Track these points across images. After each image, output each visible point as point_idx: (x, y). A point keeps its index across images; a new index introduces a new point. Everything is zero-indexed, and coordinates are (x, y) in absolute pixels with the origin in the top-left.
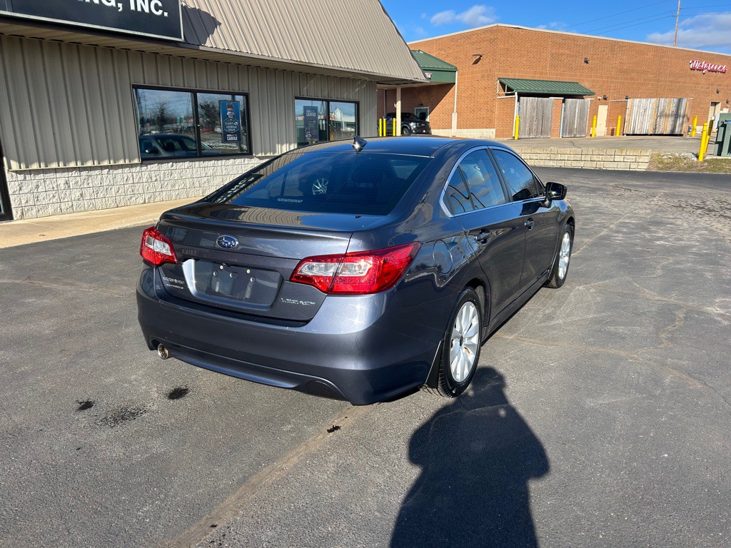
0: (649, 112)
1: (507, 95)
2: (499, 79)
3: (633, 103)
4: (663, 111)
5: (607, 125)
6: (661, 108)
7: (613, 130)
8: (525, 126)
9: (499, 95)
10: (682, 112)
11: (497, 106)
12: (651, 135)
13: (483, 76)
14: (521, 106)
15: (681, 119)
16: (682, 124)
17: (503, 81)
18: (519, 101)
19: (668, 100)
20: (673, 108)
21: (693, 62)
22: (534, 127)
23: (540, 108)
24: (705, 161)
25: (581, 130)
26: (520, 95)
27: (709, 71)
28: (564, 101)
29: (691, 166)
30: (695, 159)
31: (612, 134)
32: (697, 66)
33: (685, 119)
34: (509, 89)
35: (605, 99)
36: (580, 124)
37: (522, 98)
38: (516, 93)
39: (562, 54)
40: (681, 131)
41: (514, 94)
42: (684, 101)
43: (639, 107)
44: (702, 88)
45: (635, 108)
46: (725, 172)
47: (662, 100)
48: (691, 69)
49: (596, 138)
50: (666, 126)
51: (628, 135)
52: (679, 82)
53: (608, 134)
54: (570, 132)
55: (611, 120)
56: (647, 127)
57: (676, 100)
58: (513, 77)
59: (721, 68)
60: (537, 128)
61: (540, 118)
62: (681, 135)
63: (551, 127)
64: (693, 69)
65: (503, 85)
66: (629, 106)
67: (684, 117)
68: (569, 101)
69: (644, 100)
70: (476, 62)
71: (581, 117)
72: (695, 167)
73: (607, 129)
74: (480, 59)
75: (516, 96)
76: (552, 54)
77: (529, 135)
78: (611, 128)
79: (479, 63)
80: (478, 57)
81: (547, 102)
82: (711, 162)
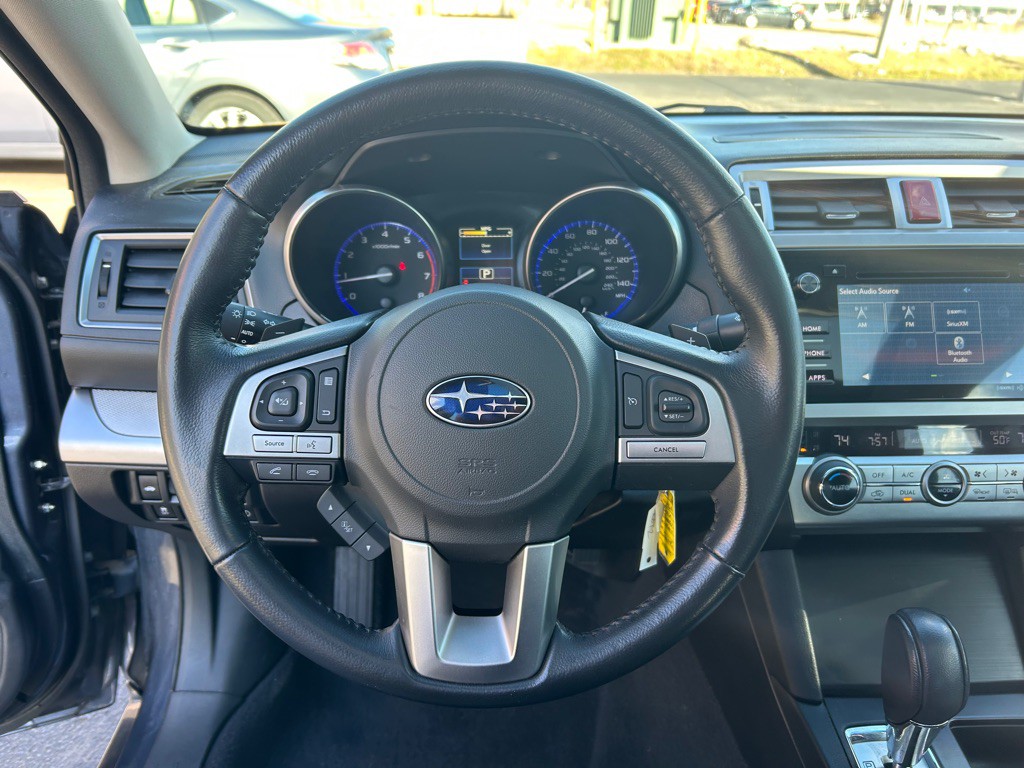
24: (602, 52)
29: (585, 61)
82: (611, 54)
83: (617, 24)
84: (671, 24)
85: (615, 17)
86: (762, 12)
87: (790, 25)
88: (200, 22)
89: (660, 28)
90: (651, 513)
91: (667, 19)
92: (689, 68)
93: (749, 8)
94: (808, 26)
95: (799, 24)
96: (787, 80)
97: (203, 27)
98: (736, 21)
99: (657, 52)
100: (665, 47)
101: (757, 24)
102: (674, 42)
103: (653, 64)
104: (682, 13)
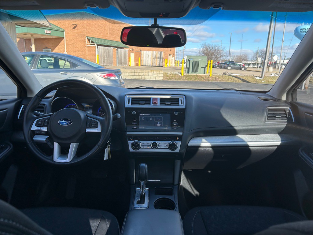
0: (150, 57)
1: (91, 45)
2: (87, 37)
3: (144, 53)
4: (155, 57)
5: (135, 62)
6: (154, 55)
7: (137, 64)
8: (102, 60)
9: (87, 45)
10: (162, 57)
11: (87, 50)
12: (152, 66)
13: (78, 35)
14: (99, 51)
16: (162, 62)
17: (88, 38)
18: (97, 48)
19: (156, 52)
20: (158, 56)
22: (106, 61)
23: (107, 52)
24: (184, 76)
25: (125, 63)
26: (98, 45)
28: (117, 50)
29: (180, 78)
30: (180, 75)
31: (137, 65)
33: (163, 60)
34: (92, 42)
35: (133, 50)
36: (125, 60)
37: (99, 47)
38: (96, 44)
39: (114, 29)
40: (162, 65)
41: (95, 45)
42: (162, 53)
43: (146, 54)
44: (165, 49)
45: (145, 55)
46: (193, 80)
47: (154, 52)
49: (131, 67)
50: (157, 62)
51: (143, 66)
53: (135, 65)
54: (121, 64)
55: (136, 59)
56: (150, 63)
57: (159, 52)
58: (93, 37)
60: (107, 61)
61: (108, 57)
63: (113, 61)
65: (89, 40)
66: (142, 54)
68: (119, 49)
69: (147, 52)
70: (74, 28)
71: (125, 57)
72: (181, 78)
73: (135, 63)
74: (76, 26)
75: (96, 45)
76: (110, 28)
77: (104, 64)
78: (136, 63)
79: (76, 28)
80: (75, 26)
81: (110, 49)
82: (186, 76)
83: (189, 69)
84: (203, 69)
85: (188, 67)
86: (232, 66)
87: (241, 69)
88: (71, 68)
89: (201, 70)
90: (106, 149)
91: (202, 67)
92: (208, 80)
93: (228, 65)
94: (245, 69)
95: (243, 69)
96: (236, 83)
97: (72, 69)
98: (224, 68)
99: (200, 76)
100: (202, 75)
101: (231, 69)
102: (204, 73)
103: (198, 79)
104: (207, 66)
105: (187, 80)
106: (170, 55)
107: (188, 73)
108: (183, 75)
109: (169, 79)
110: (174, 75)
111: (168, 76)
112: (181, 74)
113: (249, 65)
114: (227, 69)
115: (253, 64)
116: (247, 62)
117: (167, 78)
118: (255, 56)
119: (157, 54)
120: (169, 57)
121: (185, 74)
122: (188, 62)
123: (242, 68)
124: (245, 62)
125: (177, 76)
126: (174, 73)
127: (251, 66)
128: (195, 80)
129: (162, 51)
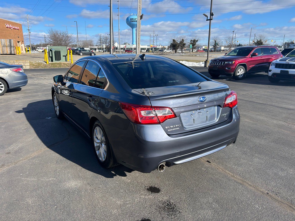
4: (4, 45)
6: (3, 43)
10: (12, 45)
15: (13, 48)
16: (14, 50)
19: (5, 40)
20: (8, 43)
21: (7, 24)
24: (50, 64)
27: (13, 29)
29: (45, 66)
32: (9, 26)
33: (15, 48)
40: (14, 53)
42: (12, 41)
44: (12, 35)
46: (58, 67)
47: (3, 40)
48: (7, 28)
50: (7, 51)
52: (3, 33)
57: (8, 40)
59: (17, 28)
62: (15, 54)
64: (7, 27)
67: (14, 47)
72: (47, 66)
83: (52, 58)
84: (65, 57)
85: (51, 56)
86: (83, 52)
89: (63, 58)
91: (63, 56)
93: (80, 51)
98: (78, 54)
99: (63, 63)
100: (65, 62)
101: (83, 54)
102: (66, 61)
103: (62, 66)
104: (67, 55)
105: (53, 67)
106: (19, 42)
107: (52, 61)
108: (48, 63)
109: (36, 68)
110: (39, 64)
111: (34, 65)
112: (46, 62)
113: (95, 49)
114: (80, 55)
115: (99, 49)
116: (93, 47)
117: (34, 66)
118: (99, 42)
119: (6, 41)
120: (18, 43)
121: (50, 62)
122: (50, 52)
123: (92, 53)
124: (92, 47)
125: (42, 64)
126: (39, 62)
127: (97, 51)
128: (60, 67)
129: (10, 39)
